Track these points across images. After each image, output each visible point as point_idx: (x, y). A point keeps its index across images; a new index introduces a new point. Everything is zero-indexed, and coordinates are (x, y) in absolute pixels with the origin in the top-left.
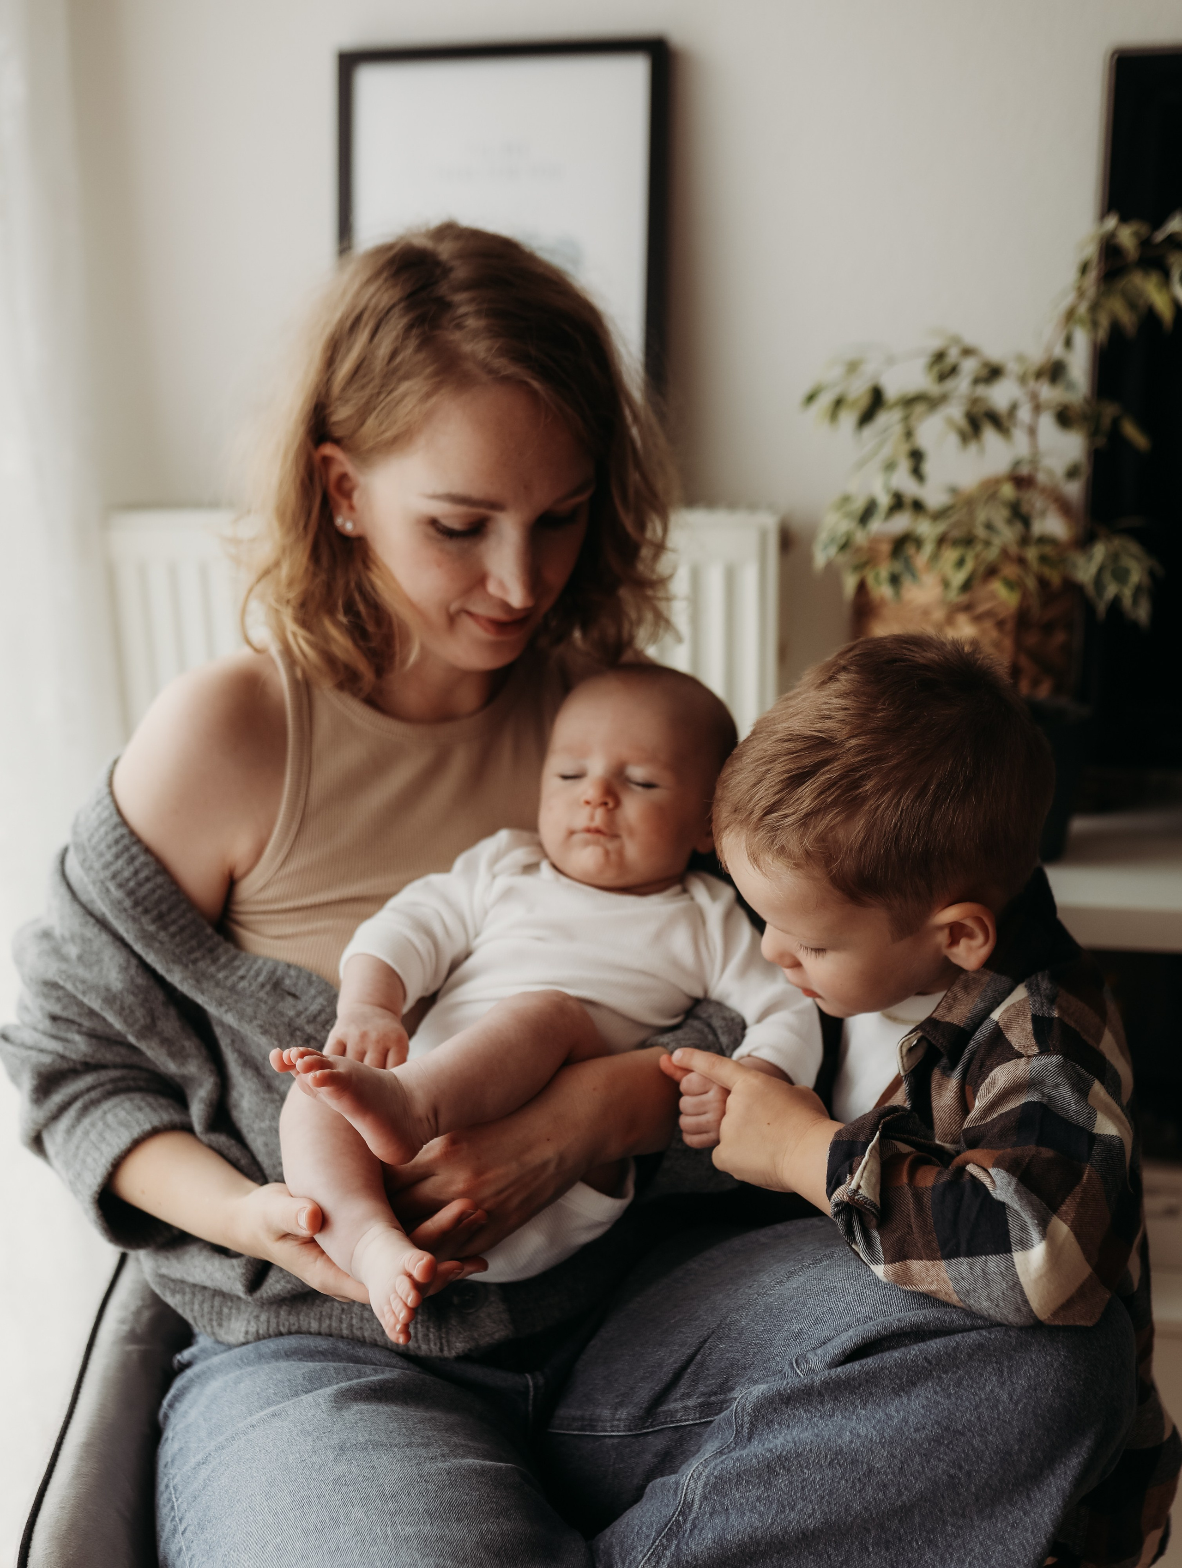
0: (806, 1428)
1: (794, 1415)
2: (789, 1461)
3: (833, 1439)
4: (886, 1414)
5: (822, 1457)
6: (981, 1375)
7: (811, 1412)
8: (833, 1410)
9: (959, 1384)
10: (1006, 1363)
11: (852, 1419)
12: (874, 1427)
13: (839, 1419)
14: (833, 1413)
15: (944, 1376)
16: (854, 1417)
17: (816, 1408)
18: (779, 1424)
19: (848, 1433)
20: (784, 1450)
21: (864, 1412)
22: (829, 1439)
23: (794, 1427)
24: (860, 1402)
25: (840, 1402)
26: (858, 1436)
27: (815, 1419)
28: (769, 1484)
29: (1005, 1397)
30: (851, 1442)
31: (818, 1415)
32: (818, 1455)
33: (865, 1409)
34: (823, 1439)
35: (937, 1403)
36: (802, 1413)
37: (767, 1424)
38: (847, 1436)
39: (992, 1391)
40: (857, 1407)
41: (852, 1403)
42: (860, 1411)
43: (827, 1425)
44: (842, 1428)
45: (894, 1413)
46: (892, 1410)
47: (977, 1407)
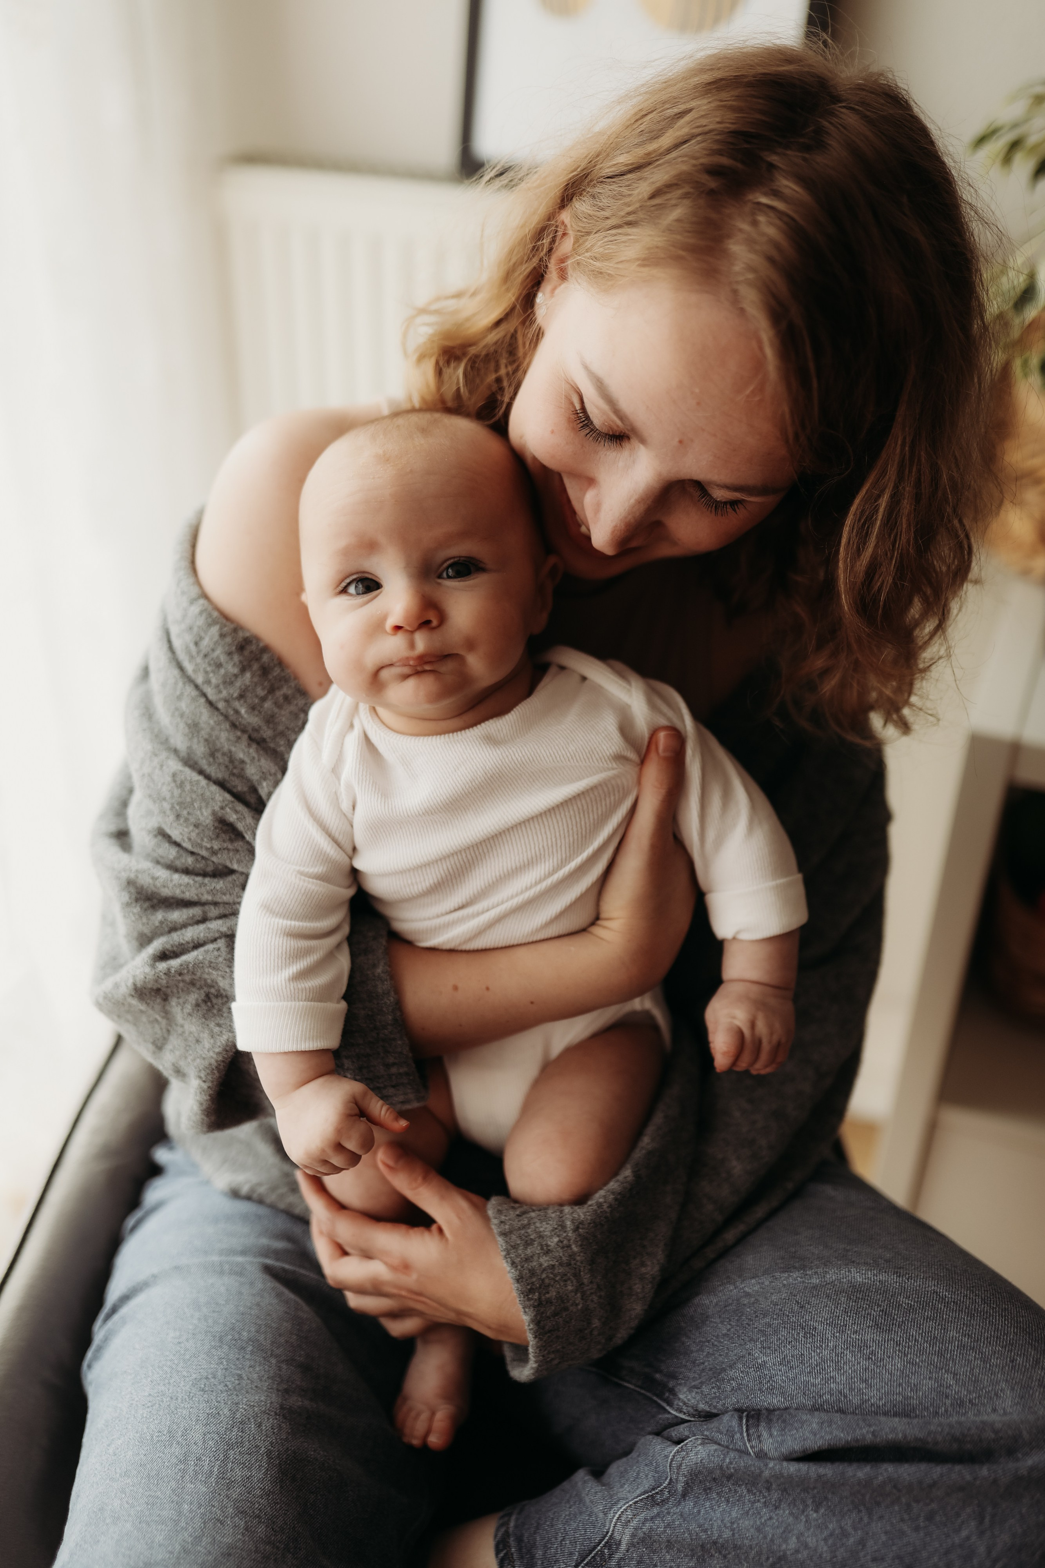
0: (747, 1513)
1: (736, 1491)
2: (726, 1549)
3: (777, 1542)
4: (841, 1528)
5: (764, 1558)
6: (958, 1515)
7: (755, 1494)
8: (780, 1501)
9: (930, 1518)
10: (989, 1509)
11: (801, 1520)
12: (825, 1540)
13: (784, 1513)
14: (780, 1505)
15: (914, 1505)
16: (803, 1518)
17: (761, 1492)
18: (718, 1494)
19: (794, 1539)
20: (720, 1536)
21: (815, 1515)
22: (772, 1540)
23: (734, 1504)
24: (812, 1502)
25: (789, 1495)
26: (806, 1546)
27: (759, 1505)
28: (703, 1560)
29: (982, 1550)
30: (797, 1551)
31: (762, 1500)
32: (759, 1553)
33: (816, 1511)
34: (765, 1537)
35: (903, 1533)
36: (745, 1491)
37: (705, 1490)
38: (793, 1543)
39: (968, 1538)
40: (807, 1506)
41: (803, 1501)
42: (811, 1512)
43: (771, 1518)
44: (787, 1530)
45: (850, 1530)
46: (847, 1523)
47: (947, 1552)
